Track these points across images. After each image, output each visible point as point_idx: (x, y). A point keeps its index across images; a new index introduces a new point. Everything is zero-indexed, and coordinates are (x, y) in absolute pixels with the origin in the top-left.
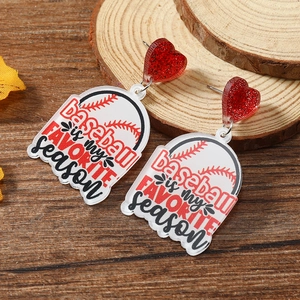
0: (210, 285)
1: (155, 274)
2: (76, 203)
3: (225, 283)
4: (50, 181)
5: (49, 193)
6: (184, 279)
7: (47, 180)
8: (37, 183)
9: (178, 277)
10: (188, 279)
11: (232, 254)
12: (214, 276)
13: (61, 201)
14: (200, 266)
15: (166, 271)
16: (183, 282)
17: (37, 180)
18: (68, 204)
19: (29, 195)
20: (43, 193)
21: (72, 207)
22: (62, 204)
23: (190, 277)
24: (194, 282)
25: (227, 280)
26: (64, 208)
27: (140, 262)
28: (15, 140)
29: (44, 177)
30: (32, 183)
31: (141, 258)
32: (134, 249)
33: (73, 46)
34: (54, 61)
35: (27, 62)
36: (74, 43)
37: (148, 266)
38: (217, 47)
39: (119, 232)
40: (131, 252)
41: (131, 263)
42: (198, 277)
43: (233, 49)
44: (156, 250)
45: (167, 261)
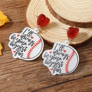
0: (77, 90)
1: (59, 89)
2: (31, 72)
3: (81, 88)
4: (22, 67)
5: (22, 71)
6: (68, 89)
7: (21, 67)
8: (18, 68)
9: (67, 89)
10: (70, 89)
11: (81, 79)
12: (77, 87)
13: (27, 72)
14: (72, 85)
15: (62, 88)
16: (68, 90)
17: (18, 67)
18: (29, 73)
19: (17, 72)
20: (21, 71)
21: (30, 74)
22: (27, 73)
23: (70, 88)
24: (72, 90)
25: (81, 87)
26: (28, 74)
27: (54, 87)
28: (9, 56)
29: (20, 66)
30: (17, 69)
31: (54, 85)
32: (51, 83)
33: (20, 24)
34: (15, 30)
35: (7, 32)
36: (20, 23)
37: (57, 87)
38: (63, 21)
39: (46, 79)
40: (51, 84)
41: (51, 87)
42: (72, 88)
43: (68, 21)
44: (58, 82)
45: (62, 85)
